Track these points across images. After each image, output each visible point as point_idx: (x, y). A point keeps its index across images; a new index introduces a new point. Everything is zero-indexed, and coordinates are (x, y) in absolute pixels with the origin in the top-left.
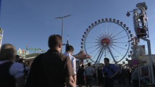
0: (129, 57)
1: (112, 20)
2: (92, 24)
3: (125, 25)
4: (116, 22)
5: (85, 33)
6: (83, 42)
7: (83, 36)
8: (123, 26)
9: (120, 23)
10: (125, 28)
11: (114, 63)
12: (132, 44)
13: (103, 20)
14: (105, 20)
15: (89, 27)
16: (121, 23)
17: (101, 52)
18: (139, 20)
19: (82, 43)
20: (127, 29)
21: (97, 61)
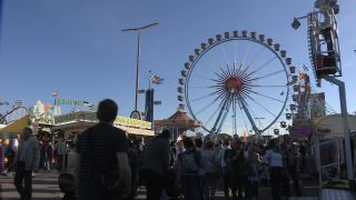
0: (288, 118)
1: (248, 35)
2: (203, 45)
3: (277, 46)
4: (258, 38)
5: (186, 65)
6: (183, 87)
7: (183, 73)
8: (272, 47)
9: (266, 42)
10: (279, 53)
11: (253, 133)
12: (296, 89)
13: (227, 35)
14: (231, 35)
15: (197, 51)
16: (270, 41)
17: (223, 108)
18: (321, 37)
19: (180, 90)
20: (284, 56)
21: (214, 129)
